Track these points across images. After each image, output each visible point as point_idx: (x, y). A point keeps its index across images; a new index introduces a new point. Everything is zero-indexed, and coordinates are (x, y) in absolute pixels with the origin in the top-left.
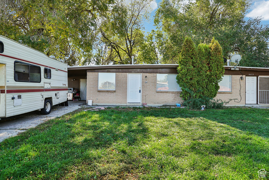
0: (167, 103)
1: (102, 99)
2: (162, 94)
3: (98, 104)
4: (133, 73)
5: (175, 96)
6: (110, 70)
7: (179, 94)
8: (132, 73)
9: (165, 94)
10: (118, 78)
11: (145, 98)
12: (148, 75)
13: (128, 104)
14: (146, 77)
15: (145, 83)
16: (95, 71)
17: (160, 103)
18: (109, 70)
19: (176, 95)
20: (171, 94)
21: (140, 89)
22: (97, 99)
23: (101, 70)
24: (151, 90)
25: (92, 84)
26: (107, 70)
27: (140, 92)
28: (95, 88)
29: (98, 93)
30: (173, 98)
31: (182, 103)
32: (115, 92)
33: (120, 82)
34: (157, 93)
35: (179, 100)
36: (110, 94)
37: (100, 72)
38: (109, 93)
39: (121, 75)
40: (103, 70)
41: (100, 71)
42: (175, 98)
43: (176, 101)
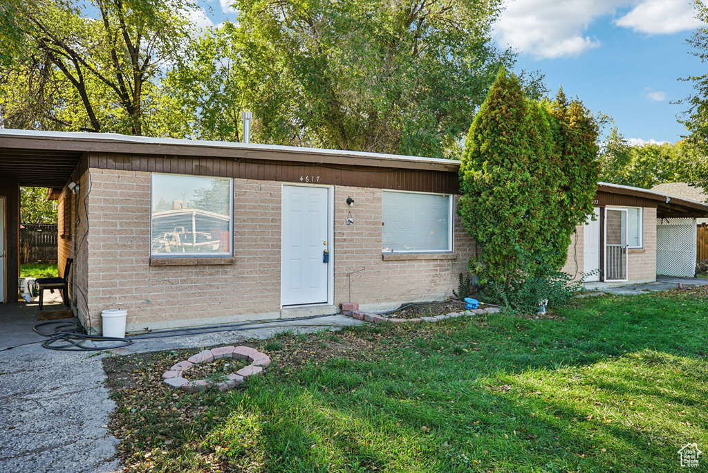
0: (413, 296)
1: (171, 299)
2: (400, 264)
3: (153, 326)
4: (304, 182)
5: (436, 270)
6: (209, 164)
7: (445, 263)
8: (300, 182)
9: (409, 266)
10: (246, 200)
11: (345, 283)
12: (356, 194)
14: (349, 201)
15: (345, 225)
16: (136, 162)
17: (395, 298)
18: (203, 163)
19: (439, 265)
20: (424, 263)
21: (325, 248)
22: (148, 301)
23: (167, 164)
24: (364, 252)
25: (118, 228)
26: (196, 163)
27: (326, 258)
28: (135, 250)
29: (153, 271)
30: (431, 278)
31: (454, 293)
32: (231, 263)
33: (253, 220)
34: (385, 264)
35: (446, 282)
36: (211, 275)
37: (163, 171)
38: (207, 269)
39: (254, 188)
40: (174, 163)
41: (159, 165)
42: (436, 278)
43: (439, 288)
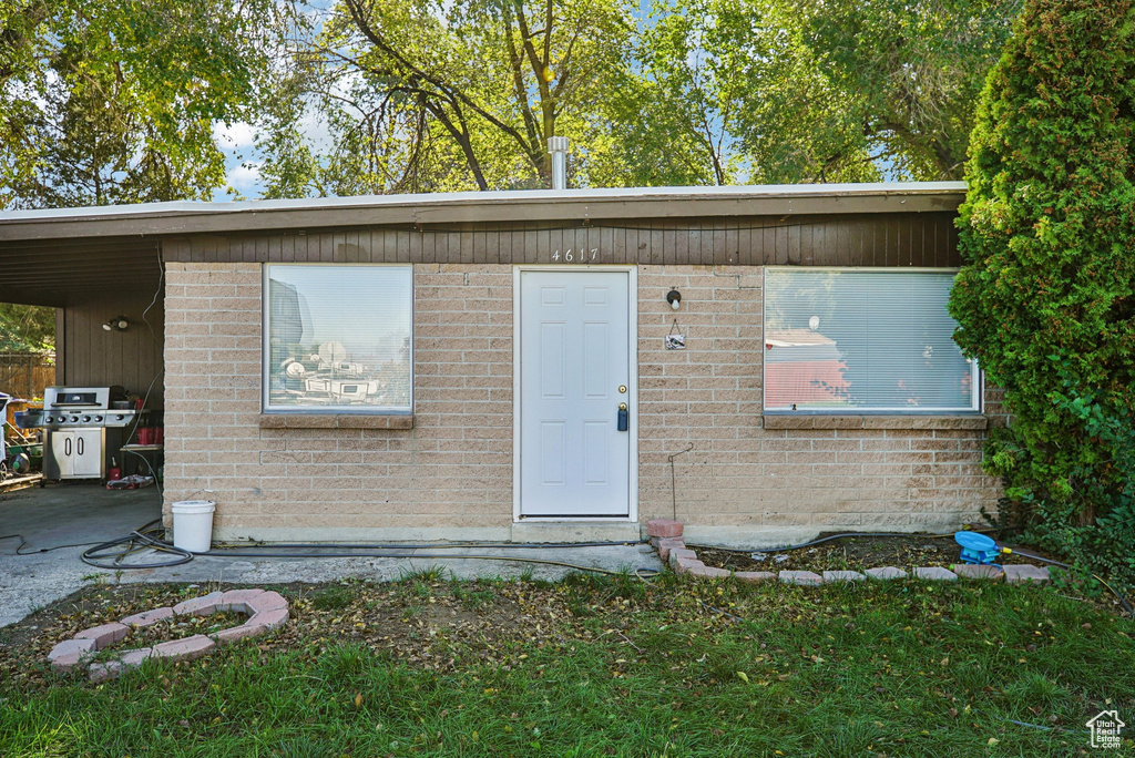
0: (855, 516)
1: (297, 489)
2: (812, 439)
3: (261, 535)
4: (562, 261)
5: (926, 456)
6: (364, 241)
7: (955, 438)
8: (552, 262)
9: (841, 443)
10: (438, 305)
11: (665, 475)
12: (692, 280)
13: (522, 533)
14: (673, 296)
15: (663, 350)
16: (237, 249)
17: (800, 516)
18: (353, 240)
19: (933, 445)
20: (885, 438)
21: (621, 400)
22: (258, 491)
23: (288, 247)
24: (713, 408)
25: (210, 362)
26: (339, 240)
27: (623, 422)
28: (236, 399)
29: (266, 438)
30: (908, 475)
31: (987, 517)
32: (406, 426)
33: (451, 343)
34: (772, 437)
35: (958, 486)
36: (368, 447)
37: (282, 260)
38: (363, 438)
39: (464, 283)
40: (301, 244)
41: (275, 250)
42: (923, 476)
43: (936, 500)
